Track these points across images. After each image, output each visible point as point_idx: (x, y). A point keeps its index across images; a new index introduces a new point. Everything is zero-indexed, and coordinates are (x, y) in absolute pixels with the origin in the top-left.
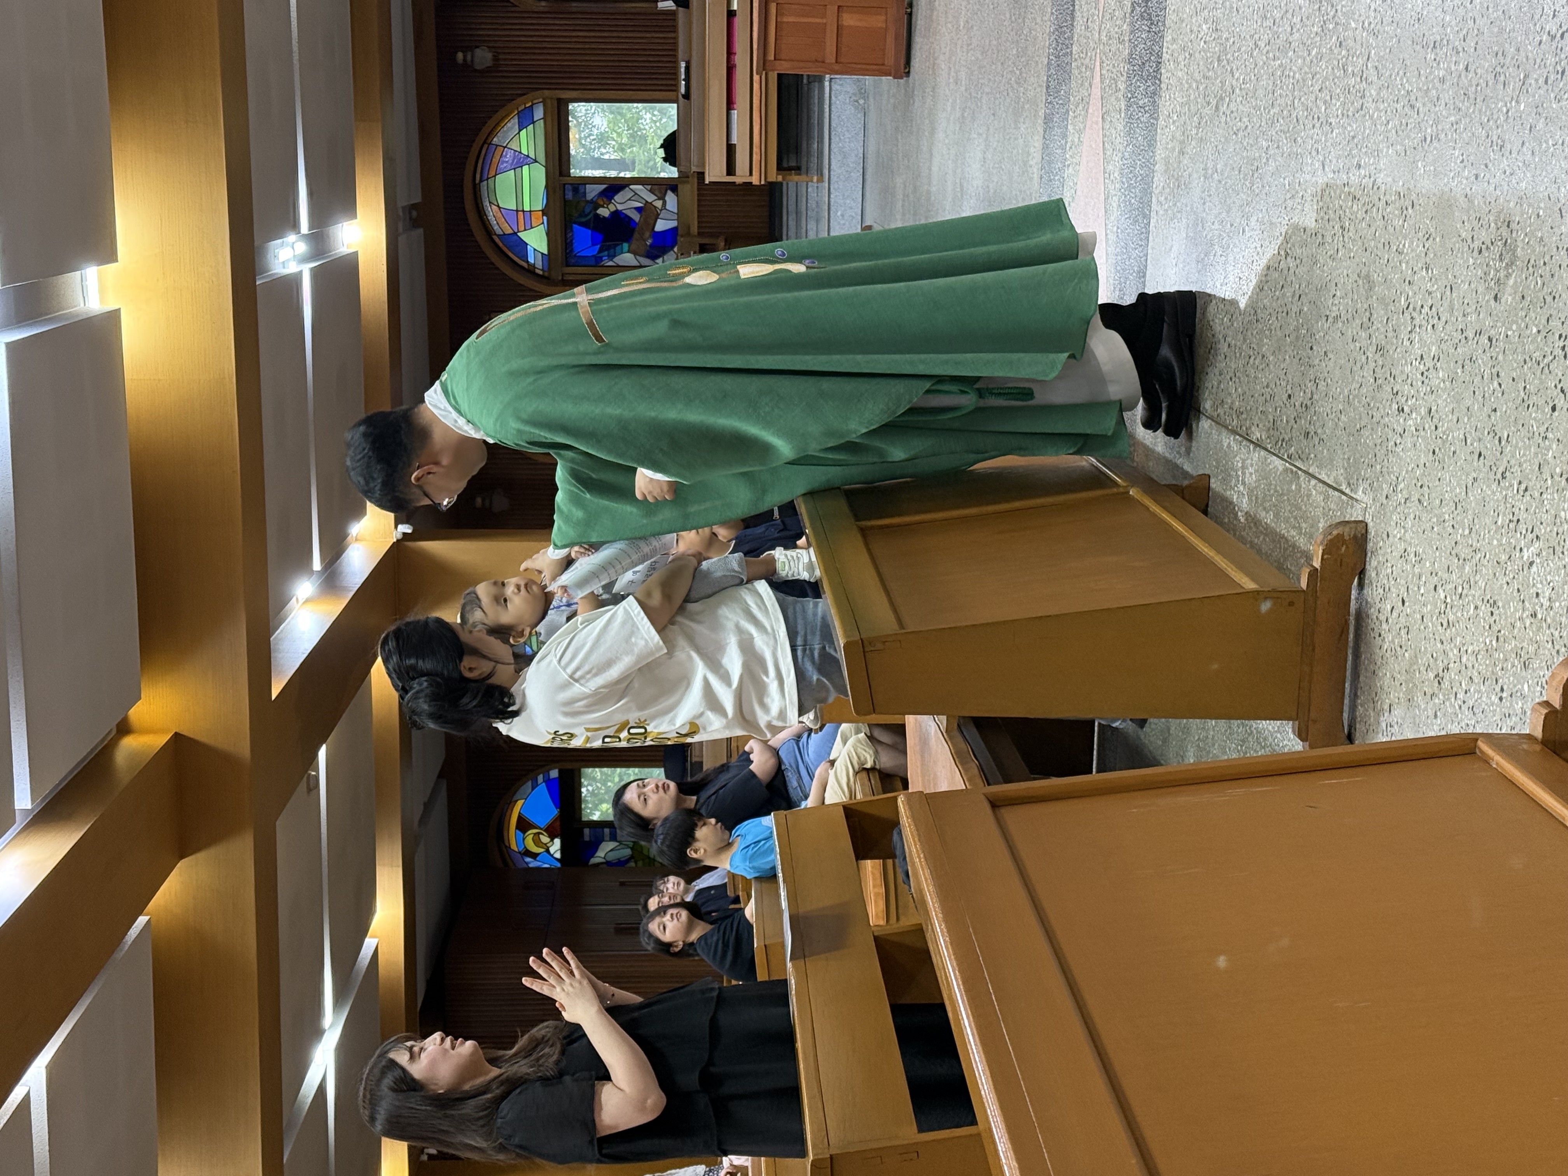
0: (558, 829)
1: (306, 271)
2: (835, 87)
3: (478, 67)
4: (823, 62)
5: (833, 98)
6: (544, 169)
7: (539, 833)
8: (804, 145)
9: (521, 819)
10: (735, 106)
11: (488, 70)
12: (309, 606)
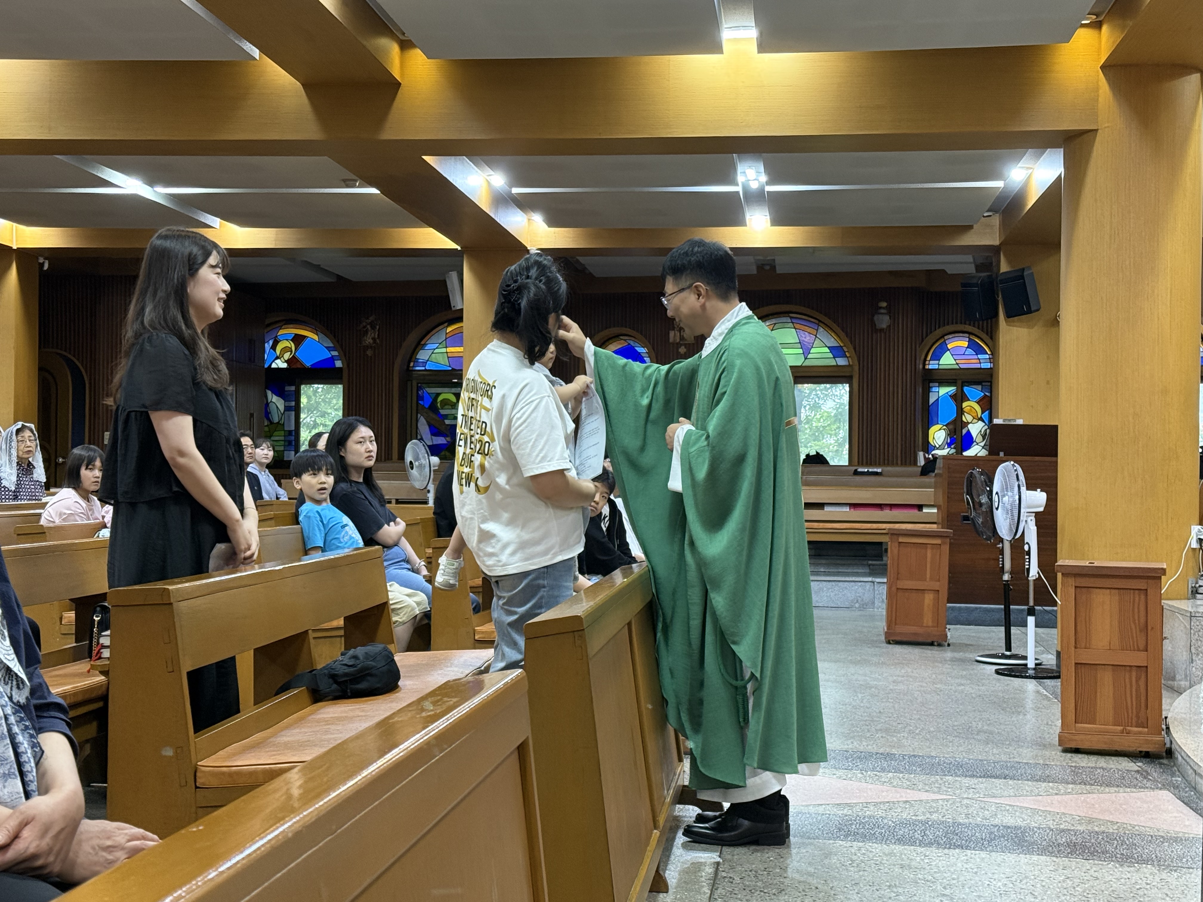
0: (294, 367)
1: (739, 189)
2: (868, 585)
3: (876, 318)
4: (897, 579)
5: (860, 584)
6: (800, 364)
7: (291, 351)
8: (824, 562)
9: (304, 337)
10: (852, 510)
11: (873, 324)
12: (485, 185)
